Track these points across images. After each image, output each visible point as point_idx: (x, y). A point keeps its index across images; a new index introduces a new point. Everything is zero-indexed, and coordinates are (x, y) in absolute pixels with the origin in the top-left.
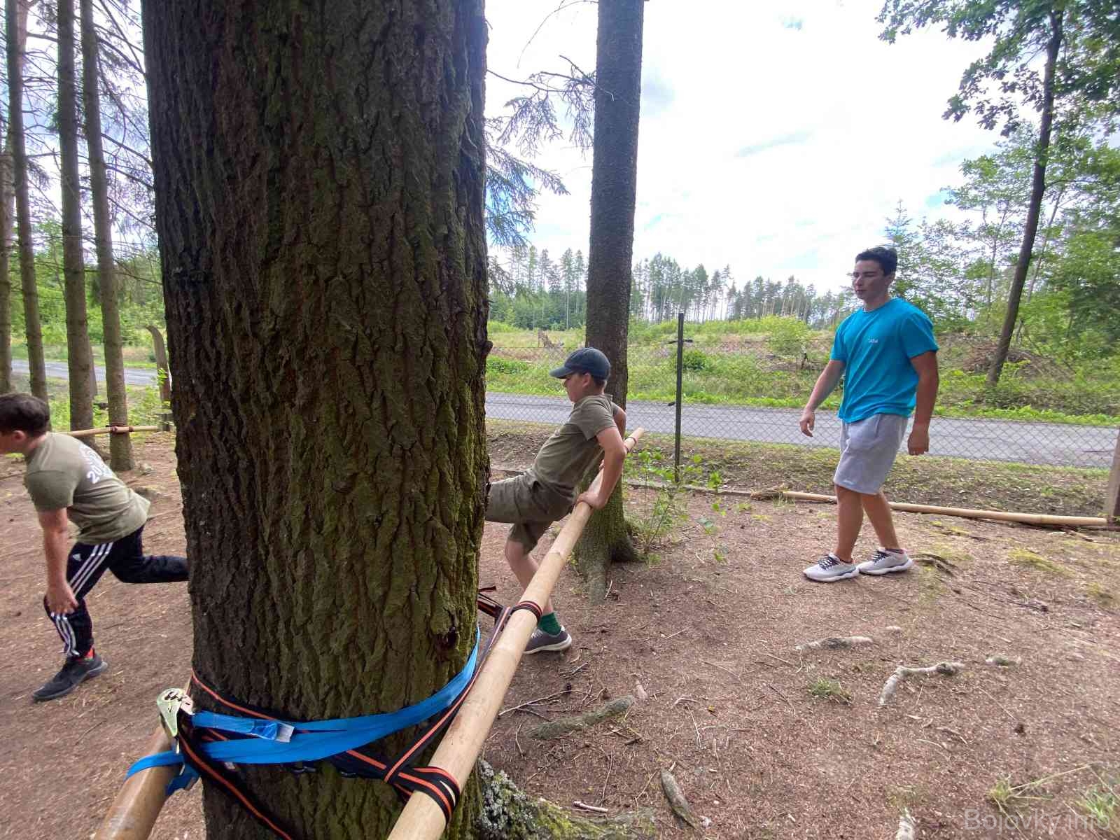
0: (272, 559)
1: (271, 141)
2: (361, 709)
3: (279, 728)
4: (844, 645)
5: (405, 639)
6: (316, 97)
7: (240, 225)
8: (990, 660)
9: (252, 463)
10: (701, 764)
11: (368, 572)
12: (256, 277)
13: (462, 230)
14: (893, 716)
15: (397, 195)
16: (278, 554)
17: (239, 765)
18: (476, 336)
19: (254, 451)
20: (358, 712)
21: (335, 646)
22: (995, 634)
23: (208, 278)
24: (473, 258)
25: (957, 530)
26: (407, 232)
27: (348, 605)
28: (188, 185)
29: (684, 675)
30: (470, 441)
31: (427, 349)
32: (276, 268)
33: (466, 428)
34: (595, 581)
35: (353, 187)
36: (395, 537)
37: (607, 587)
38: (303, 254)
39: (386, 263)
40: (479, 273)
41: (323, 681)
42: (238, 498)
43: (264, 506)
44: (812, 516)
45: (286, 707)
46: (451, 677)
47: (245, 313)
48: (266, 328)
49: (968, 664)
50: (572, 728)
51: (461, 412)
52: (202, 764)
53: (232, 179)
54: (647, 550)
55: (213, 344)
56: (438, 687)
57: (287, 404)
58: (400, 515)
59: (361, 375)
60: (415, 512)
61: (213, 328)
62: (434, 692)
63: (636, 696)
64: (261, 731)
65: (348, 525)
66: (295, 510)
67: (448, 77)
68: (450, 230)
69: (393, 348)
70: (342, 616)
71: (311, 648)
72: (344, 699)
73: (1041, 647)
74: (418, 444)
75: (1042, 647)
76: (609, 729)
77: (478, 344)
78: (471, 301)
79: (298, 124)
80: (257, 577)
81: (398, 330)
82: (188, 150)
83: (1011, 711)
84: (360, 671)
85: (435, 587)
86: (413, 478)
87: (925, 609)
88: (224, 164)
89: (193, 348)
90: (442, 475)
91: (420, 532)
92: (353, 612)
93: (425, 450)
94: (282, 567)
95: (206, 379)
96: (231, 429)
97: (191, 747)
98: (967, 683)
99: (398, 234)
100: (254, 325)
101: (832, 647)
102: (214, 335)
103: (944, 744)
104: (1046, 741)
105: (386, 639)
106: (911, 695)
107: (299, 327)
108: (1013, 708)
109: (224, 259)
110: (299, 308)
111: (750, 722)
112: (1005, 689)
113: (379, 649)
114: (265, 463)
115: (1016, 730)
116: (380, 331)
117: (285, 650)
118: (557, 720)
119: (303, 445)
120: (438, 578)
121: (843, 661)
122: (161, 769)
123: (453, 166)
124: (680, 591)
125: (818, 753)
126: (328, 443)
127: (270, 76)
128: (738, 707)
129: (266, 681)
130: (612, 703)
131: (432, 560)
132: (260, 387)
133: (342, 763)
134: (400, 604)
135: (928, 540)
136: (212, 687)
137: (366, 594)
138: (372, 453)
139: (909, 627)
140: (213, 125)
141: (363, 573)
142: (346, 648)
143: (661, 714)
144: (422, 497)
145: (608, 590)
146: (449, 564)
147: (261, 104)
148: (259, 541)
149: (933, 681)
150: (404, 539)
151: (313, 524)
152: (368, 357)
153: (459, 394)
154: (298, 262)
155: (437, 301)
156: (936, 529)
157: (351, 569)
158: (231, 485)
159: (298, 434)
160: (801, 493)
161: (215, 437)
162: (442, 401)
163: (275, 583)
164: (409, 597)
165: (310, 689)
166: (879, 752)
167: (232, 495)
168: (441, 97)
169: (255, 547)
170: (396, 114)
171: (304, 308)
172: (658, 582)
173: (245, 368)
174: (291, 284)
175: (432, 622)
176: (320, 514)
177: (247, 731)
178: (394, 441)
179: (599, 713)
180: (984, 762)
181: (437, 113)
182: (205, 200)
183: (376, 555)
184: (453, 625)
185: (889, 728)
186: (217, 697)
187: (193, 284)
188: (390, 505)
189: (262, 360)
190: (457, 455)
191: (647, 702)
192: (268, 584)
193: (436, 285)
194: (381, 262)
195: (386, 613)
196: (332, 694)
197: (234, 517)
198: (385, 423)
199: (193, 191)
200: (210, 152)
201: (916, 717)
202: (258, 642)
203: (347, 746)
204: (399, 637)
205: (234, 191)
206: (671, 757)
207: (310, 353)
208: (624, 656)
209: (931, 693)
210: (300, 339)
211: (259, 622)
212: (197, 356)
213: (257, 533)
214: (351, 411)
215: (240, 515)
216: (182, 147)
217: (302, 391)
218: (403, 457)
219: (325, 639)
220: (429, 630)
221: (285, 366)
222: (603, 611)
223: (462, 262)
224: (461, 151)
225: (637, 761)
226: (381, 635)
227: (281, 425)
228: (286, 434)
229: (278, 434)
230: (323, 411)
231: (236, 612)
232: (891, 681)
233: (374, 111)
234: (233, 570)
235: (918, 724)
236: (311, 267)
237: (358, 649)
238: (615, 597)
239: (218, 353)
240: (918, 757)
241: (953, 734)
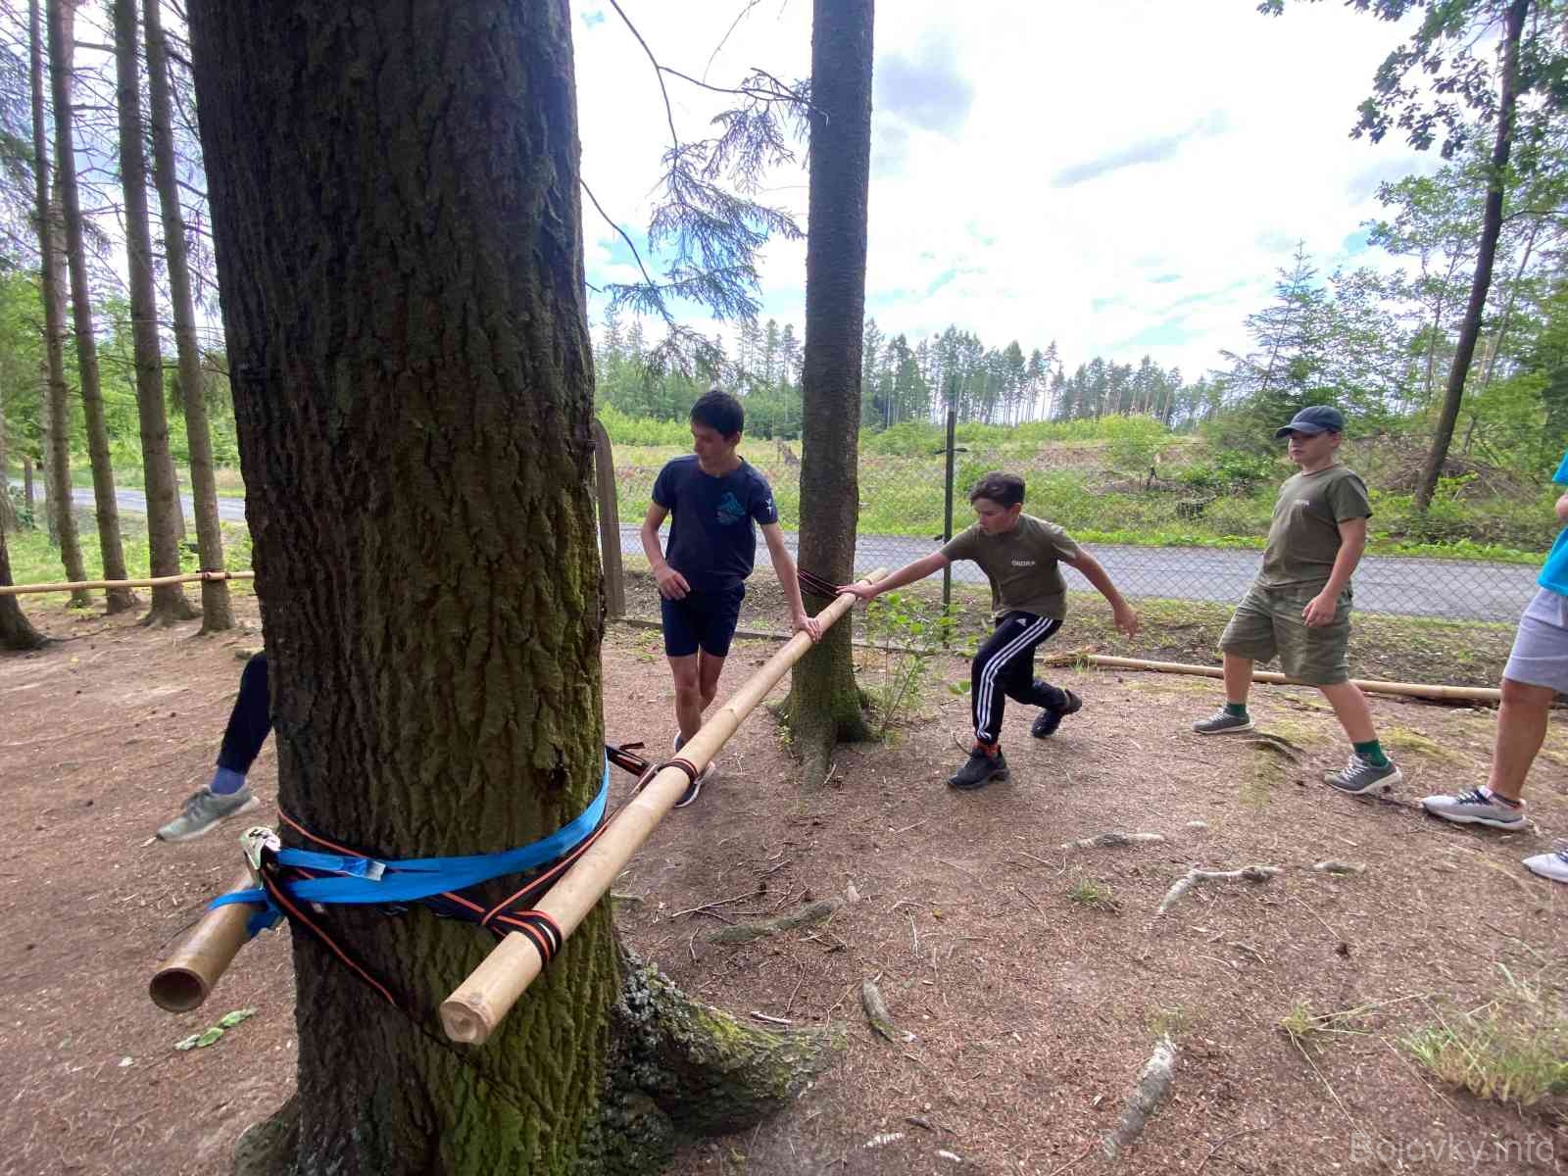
0: (354, 679)
1: (329, 229)
2: (457, 848)
3: (370, 867)
4: (1124, 843)
5: (504, 772)
6: (374, 181)
7: (303, 318)
8: (1321, 865)
9: (329, 577)
10: (915, 975)
11: (458, 694)
12: (321, 373)
13: (548, 316)
14: (1173, 927)
15: (468, 281)
16: (361, 673)
17: (328, 906)
18: (573, 435)
19: (329, 560)
20: (454, 851)
21: (427, 777)
22: (1337, 836)
23: (275, 371)
24: (565, 347)
25: (1317, 705)
26: (481, 321)
27: (437, 731)
28: (251, 278)
29: (910, 876)
30: (573, 555)
31: (512, 448)
32: (341, 364)
33: (566, 540)
34: (813, 762)
35: (418, 274)
36: (487, 656)
37: (827, 770)
38: (368, 348)
39: (459, 356)
40: (573, 363)
41: (415, 815)
42: (317, 614)
43: (345, 621)
44: (1122, 687)
45: (378, 844)
46: (564, 824)
47: (313, 410)
48: (334, 427)
49: (1287, 870)
50: (760, 932)
51: (558, 521)
52: (290, 906)
53: (291, 271)
54: (887, 726)
55: (283, 446)
56: (547, 833)
57: (359, 509)
58: (490, 634)
59: (437, 477)
60: (508, 630)
61: (282, 428)
62: (543, 838)
63: (846, 898)
64: (350, 869)
65: (432, 642)
66: (374, 624)
67: (522, 148)
68: (532, 317)
69: (471, 448)
70: (431, 743)
71: (401, 779)
72: (438, 835)
73: (1397, 853)
74: (506, 555)
75: (1402, 852)
76: (807, 935)
77: (578, 445)
78: (563, 394)
79: (354, 211)
80: (340, 699)
81: (477, 426)
82: (249, 241)
83: (1335, 928)
84: (454, 804)
85: (537, 716)
86: (504, 593)
87: (1245, 802)
88: (283, 254)
89: (262, 454)
90: (538, 591)
91: (515, 654)
92: (443, 738)
93: (515, 561)
94: (365, 688)
95: (276, 484)
96: (305, 538)
97: (275, 885)
98: (1281, 892)
99: (471, 322)
100: (323, 423)
101: (1108, 845)
102: (284, 435)
103: (1234, 963)
104: (1377, 966)
105: (482, 771)
106: (1201, 904)
107: (369, 427)
108: (1337, 925)
109: (288, 355)
110: (368, 404)
111: (986, 930)
112: (1333, 901)
113: (475, 780)
114: (341, 574)
115: (1338, 951)
116: (455, 429)
117: (374, 782)
118: (744, 923)
119: (380, 556)
120: (541, 705)
121: (1121, 862)
122: (246, 907)
123: (532, 245)
124: (922, 777)
125: (1066, 968)
126: (404, 551)
127: (324, 163)
128: (973, 913)
129: (354, 815)
130: (813, 905)
131: (531, 688)
132: (331, 491)
133: (437, 905)
134: (494, 732)
135: (1273, 718)
136: (297, 821)
137: (457, 719)
138: (454, 562)
139: (1218, 823)
140: (270, 213)
141: (452, 696)
142: (437, 778)
143: (873, 919)
144: (514, 614)
145: (829, 776)
146: (553, 692)
147: (316, 192)
148: (341, 662)
149: (1235, 888)
150: (497, 660)
151: (395, 641)
152: (444, 459)
153: (555, 501)
154: (364, 357)
155: (520, 395)
156: (1287, 703)
157: (438, 691)
158: (308, 597)
159: (373, 540)
160: (1119, 659)
161: (292, 549)
162: (534, 510)
163: (359, 707)
164: (506, 728)
165: (400, 824)
166: (1146, 968)
167: (310, 609)
168: (516, 170)
169: (337, 667)
170: (463, 192)
171: (372, 406)
172: (895, 765)
173: (316, 471)
174: (357, 380)
175: (535, 756)
176: (401, 630)
177: (336, 870)
178: (479, 551)
179: (797, 916)
180: (1285, 986)
181: (509, 188)
182: (266, 291)
183: (464, 677)
184: (561, 761)
185: (1165, 942)
186: (303, 832)
187: (261, 382)
188: (479, 620)
189: (333, 462)
190: (558, 572)
191: (859, 905)
192: (352, 709)
193: (519, 380)
194: (453, 354)
195: (480, 741)
196: (425, 831)
197: (313, 633)
198: (468, 533)
199: (255, 284)
200: (268, 242)
201: (1203, 930)
202: (344, 771)
203: (443, 887)
204: (495, 767)
205: (294, 284)
206: (877, 967)
207: (381, 453)
208: (838, 853)
209: (1230, 903)
210: (370, 436)
211: (345, 749)
212: (268, 460)
213: (338, 651)
214: (428, 517)
215: (320, 631)
216: (241, 237)
217: (375, 494)
218: (489, 569)
219: (415, 768)
220: (531, 765)
221: (356, 468)
222: (820, 800)
223: (550, 351)
224: (543, 229)
225: (836, 970)
226: (476, 768)
227: (355, 533)
228: (361, 543)
229: (353, 542)
230: (397, 516)
231: (320, 737)
232: (1176, 888)
233: (437, 193)
234: (315, 691)
235: (1202, 937)
236: (377, 362)
237: (451, 781)
238: (837, 784)
239: (289, 458)
240: (1195, 976)
241: (1246, 950)
